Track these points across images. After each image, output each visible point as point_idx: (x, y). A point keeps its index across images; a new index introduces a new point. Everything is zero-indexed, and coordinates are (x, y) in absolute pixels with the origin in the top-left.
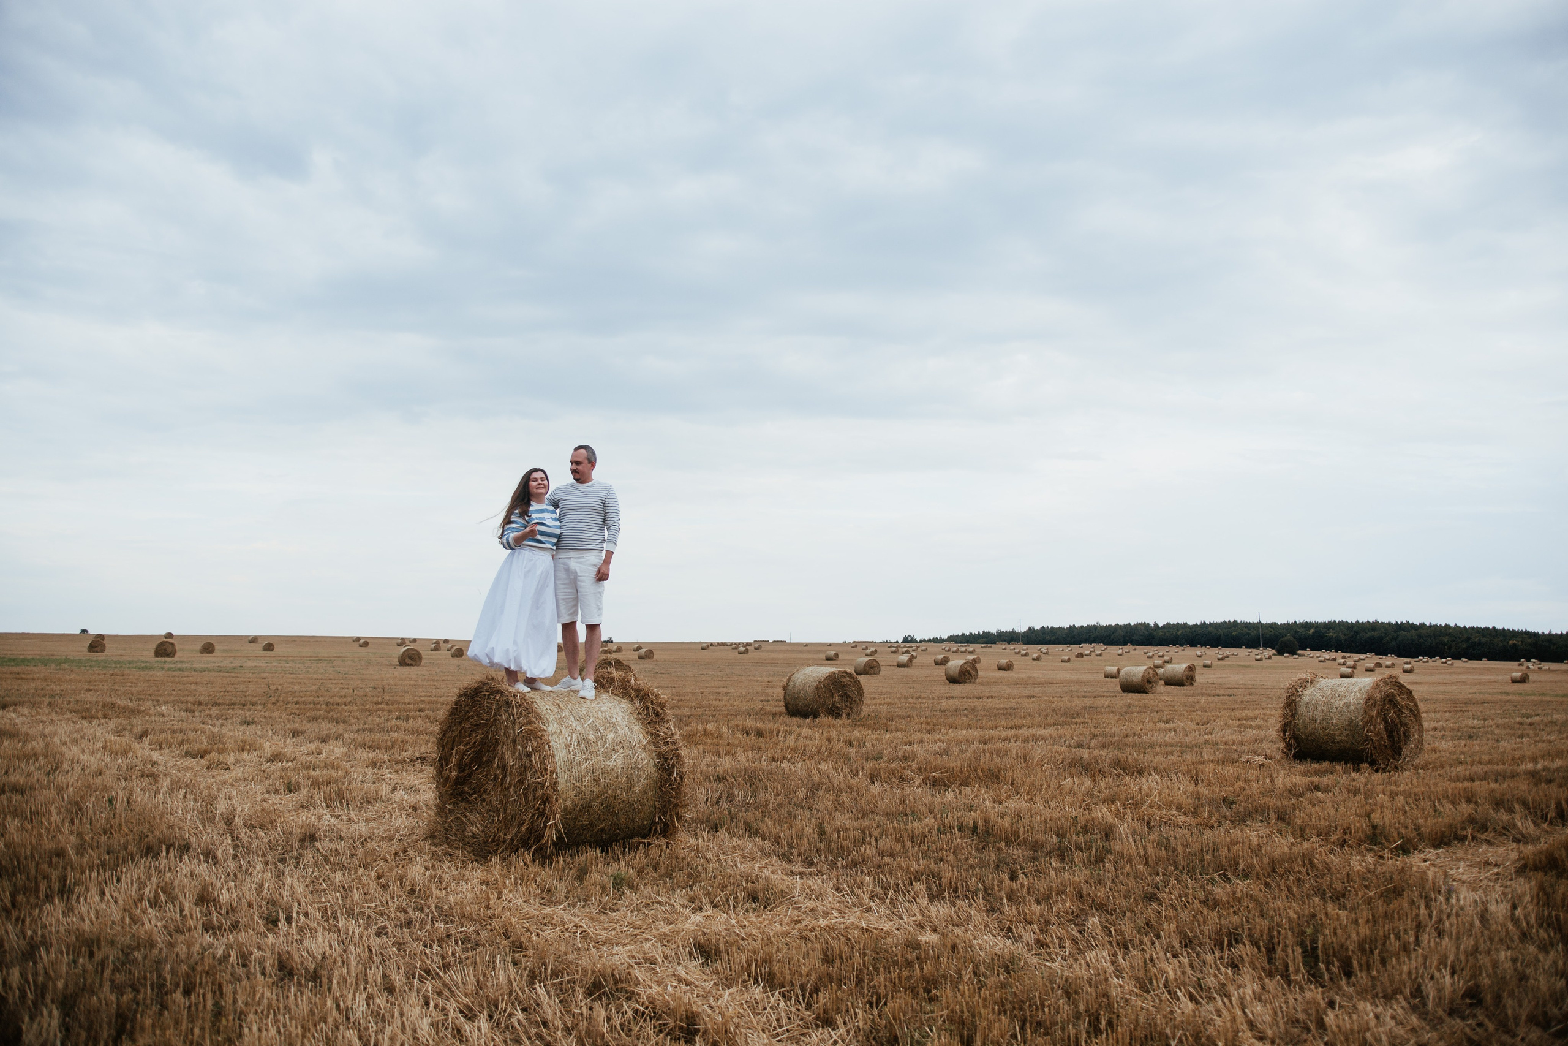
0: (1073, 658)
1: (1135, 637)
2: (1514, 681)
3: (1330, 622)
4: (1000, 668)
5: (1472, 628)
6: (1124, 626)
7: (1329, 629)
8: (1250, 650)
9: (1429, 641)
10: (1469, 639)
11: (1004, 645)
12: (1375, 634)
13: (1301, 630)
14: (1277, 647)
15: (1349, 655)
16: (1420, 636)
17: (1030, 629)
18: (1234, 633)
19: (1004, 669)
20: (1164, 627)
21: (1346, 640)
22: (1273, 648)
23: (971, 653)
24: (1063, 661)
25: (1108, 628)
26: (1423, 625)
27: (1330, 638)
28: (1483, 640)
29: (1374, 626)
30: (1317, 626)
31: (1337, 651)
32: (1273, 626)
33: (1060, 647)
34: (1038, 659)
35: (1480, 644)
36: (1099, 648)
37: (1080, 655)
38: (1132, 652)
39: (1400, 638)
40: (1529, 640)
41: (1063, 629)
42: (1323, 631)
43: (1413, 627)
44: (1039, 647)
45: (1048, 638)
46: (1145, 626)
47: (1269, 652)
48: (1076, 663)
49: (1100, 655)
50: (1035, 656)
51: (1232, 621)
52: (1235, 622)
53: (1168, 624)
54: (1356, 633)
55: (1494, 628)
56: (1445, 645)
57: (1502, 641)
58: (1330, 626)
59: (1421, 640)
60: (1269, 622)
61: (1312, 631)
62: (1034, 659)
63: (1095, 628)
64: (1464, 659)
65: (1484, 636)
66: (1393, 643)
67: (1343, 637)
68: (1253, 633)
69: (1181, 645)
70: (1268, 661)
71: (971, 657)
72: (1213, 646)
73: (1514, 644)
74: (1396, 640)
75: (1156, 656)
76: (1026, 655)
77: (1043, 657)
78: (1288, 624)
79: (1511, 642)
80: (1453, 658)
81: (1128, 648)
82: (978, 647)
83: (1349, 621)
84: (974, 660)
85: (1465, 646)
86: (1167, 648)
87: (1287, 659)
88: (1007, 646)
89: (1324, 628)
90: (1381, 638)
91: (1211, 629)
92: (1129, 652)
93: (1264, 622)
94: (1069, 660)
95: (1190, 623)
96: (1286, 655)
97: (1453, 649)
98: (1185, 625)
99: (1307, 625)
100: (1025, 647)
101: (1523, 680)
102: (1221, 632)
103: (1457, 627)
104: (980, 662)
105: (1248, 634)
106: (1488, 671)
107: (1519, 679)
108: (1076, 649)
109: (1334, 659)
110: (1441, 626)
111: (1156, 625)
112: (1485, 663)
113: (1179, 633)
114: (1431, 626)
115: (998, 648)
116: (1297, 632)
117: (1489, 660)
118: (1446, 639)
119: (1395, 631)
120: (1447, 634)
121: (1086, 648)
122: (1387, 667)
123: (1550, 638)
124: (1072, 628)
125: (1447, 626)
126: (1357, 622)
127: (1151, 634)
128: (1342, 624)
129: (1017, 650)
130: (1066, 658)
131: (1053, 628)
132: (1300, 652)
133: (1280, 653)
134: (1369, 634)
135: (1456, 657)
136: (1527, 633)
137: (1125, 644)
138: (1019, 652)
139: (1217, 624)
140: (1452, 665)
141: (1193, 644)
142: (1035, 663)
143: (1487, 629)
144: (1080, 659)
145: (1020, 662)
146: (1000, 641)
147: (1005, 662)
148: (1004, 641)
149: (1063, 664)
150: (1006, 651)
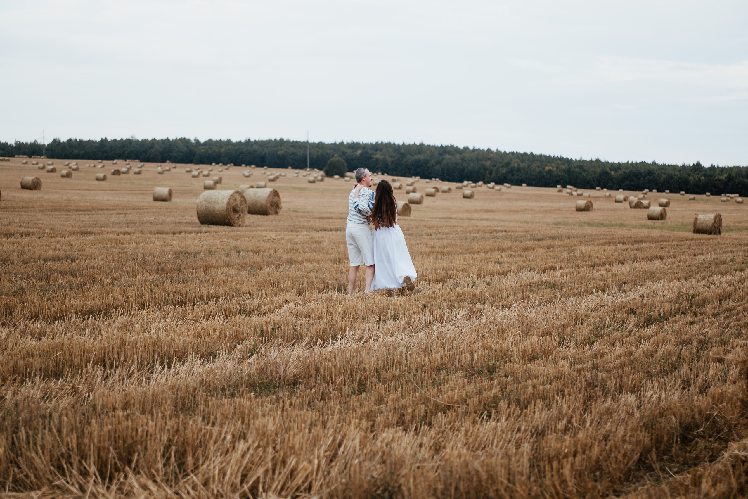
0: (109, 176)
1: (174, 154)
2: (579, 209)
3: (377, 143)
4: (25, 187)
5: (513, 153)
6: (163, 141)
7: (376, 150)
8: (297, 171)
9: (472, 165)
10: (508, 164)
11: (25, 159)
12: (421, 157)
13: (348, 151)
14: (325, 168)
15: (396, 178)
16: (463, 160)
17: (55, 141)
18: (280, 153)
19: (29, 188)
20: (206, 143)
21: (392, 162)
22: (321, 169)
24: (98, 179)
25: (144, 141)
26: (466, 149)
27: (377, 160)
28: (522, 165)
29: (420, 148)
30: (365, 147)
31: (383, 174)
32: (320, 145)
33: (91, 163)
34: (68, 176)
35: (519, 170)
36: (136, 165)
37: (117, 172)
38: (173, 170)
39: (444, 162)
40: (563, 167)
41: (92, 142)
42: (371, 152)
43: (457, 149)
44: (66, 162)
45: (76, 152)
46: (185, 141)
47: (318, 174)
48: (114, 182)
49: (139, 173)
50: (64, 172)
51: (278, 139)
52: (281, 140)
53: (210, 140)
54: (403, 155)
55: (532, 153)
56: (486, 169)
57: (539, 167)
58: (377, 147)
59: (465, 164)
60: (317, 142)
61: (359, 152)
62: (63, 176)
63: (129, 142)
64: (507, 185)
65: (523, 161)
66: (438, 167)
67: (389, 159)
68: (300, 152)
69: (225, 164)
70: (321, 183)
72: (258, 165)
73: (550, 170)
74: (440, 163)
75: (201, 175)
76: (53, 171)
77: (74, 174)
78: (335, 144)
79: (547, 168)
80: (497, 183)
81: (167, 165)
83: (396, 143)
85: (504, 171)
86: (209, 167)
87: (336, 181)
89: (371, 149)
90: (427, 161)
91: (256, 147)
92: (169, 170)
93: (311, 141)
94: (104, 178)
96: (336, 177)
97: (494, 174)
98: (229, 142)
99: (354, 146)
100: (50, 161)
101: (587, 208)
102: (266, 151)
103: (498, 152)
105: (294, 154)
106: (539, 197)
107: (583, 207)
108: (110, 166)
111: (197, 141)
112: (524, 189)
113: (222, 150)
114: (474, 150)
115: (18, 161)
116: (344, 153)
117: (529, 184)
118: (488, 164)
119: (441, 155)
120: (490, 159)
121: (121, 165)
122: (444, 192)
123: (582, 164)
124: (104, 142)
126: (404, 144)
127: (191, 151)
128: (388, 145)
129: (41, 165)
130: (101, 175)
131: (81, 141)
132: (348, 174)
133: (329, 174)
134: (416, 157)
135: (499, 182)
136: (561, 159)
137: (163, 160)
138: (43, 168)
139: (262, 141)
140: (500, 190)
141: (237, 164)
142: (64, 180)
143: (525, 154)
144: (116, 177)
145: (46, 179)
146: (19, 154)
147: (29, 178)
148: (24, 154)
149: (98, 183)
150: (29, 166)
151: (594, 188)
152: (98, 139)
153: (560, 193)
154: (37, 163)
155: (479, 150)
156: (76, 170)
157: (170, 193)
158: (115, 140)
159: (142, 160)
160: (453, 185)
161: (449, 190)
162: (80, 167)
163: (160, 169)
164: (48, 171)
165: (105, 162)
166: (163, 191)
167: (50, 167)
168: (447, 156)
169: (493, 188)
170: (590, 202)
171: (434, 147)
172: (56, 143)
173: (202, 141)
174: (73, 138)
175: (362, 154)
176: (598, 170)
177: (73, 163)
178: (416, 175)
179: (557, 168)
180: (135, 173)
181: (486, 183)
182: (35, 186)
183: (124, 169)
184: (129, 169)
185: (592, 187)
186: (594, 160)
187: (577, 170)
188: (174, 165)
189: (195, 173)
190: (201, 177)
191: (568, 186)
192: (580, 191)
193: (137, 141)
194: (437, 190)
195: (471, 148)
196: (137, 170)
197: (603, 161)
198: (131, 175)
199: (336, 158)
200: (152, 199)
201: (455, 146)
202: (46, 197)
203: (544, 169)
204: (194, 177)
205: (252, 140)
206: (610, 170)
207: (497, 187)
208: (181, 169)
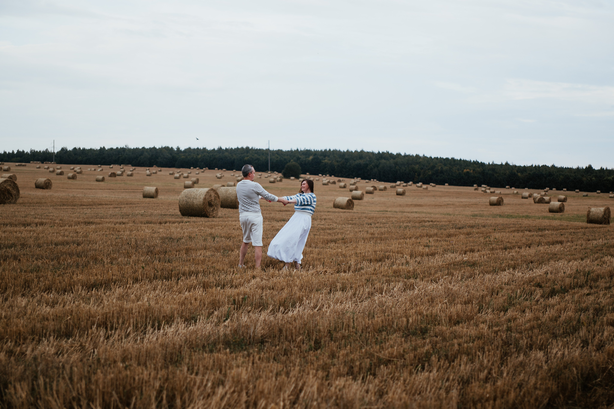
0: (107, 178)
1: (160, 160)
2: (492, 204)
3: (326, 150)
4: (38, 186)
5: (437, 158)
6: (150, 149)
7: (325, 156)
8: (260, 173)
9: (403, 168)
10: (434, 167)
11: (39, 164)
12: (361, 162)
13: (302, 157)
14: (283, 171)
15: (341, 179)
16: (396, 164)
17: (63, 149)
18: (246, 158)
19: (42, 188)
20: (185, 151)
21: (338, 166)
22: (279, 172)
23: (7, 170)
24: (98, 180)
25: (136, 150)
26: (399, 155)
27: (325, 164)
28: (445, 168)
29: (361, 155)
30: (316, 154)
31: (330, 176)
32: (279, 152)
33: (92, 167)
34: (73, 178)
35: (442, 172)
36: (129, 169)
37: (113, 175)
38: (159, 173)
39: (381, 166)
40: (479, 169)
41: (94, 150)
42: (321, 158)
43: (391, 156)
44: (72, 166)
45: (80, 158)
46: (169, 149)
47: (277, 176)
48: (111, 182)
49: (131, 175)
50: (70, 175)
51: (245, 147)
52: (247, 148)
53: (190, 148)
54: (347, 160)
55: (453, 158)
56: (415, 172)
57: (458, 170)
58: (325, 154)
59: (397, 168)
60: (276, 149)
61: (311, 158)
62: (69, 178)
63: (123, 150)
64: (433, 184)
65: (445, 165)
66: (376, 170)
67: (336, 164)
68: (262, 158)
69: (202, 168)
70: (280, 183)
71: (7, 175)
72: (228, 169)
73: (468, 172)
74: (377, 166)
75: (182, 177)
76: (61, 174)
77: (78, 176)
78: (291, 151)
79: (465, 171)
80: (424, 183)
81: (154, 169)
82: (12, 165)
83: (342, 150)
84: (10, 177)
85: (430, 173)
86: (189, 171)
87: (292, 182)
88: (41, 165)
89: (321, 155)
90: (367, 165)
91: (226, 154)
92: (156, 173)
93: (271, 149)
94: (103, 180)
95: (209, 148)
96: (292, 178)
97: (421, 176)
98: (204, 149)
99: (307, 153)
100: (59, 166)
101: (499, 203)
102: (235, 157)
103: (425, 157)
104: (16, 180)
105: (258, 159)
106: (459, 195)
107: (495, 202)
108: (108, 169)
109: (334, 183)
110: (413, 156)
111: (178, 149)
112: (446, 188)
113: (199, 156)
114: (406, 156)
115: (32, 166)
116: (298, 159)
117: (450, 184)
118: (417, 167)
119: (378, 160)
121: (117, 169)
122: (381, 190)
123: (493, 167)
124: (102, 150)
125: (417, 156)
126: (348, 151)
127: (173, 157)
128: (336, 153)
129: (51, 169)
130: (100, 177)
131: (84, 149)
132: (302, 176)
133: (287, 176)
134: (358, 162)
135: (426, 182)
136: (476, 163)
137: (150, 165)
138: (53, 171)
139: (231, 149)
140: (427, 188)
141: (211, 167)
142: (70, 181)
143: (447, 159)
144: (113, 178)
145: (56, 181)
146: (34, 160)
147: (42, 180)
148: (38, 160)
149: (98, 183)
150: (42, 170)
151: (504, 187)
152: (99, 148)
153: (476, 191)
154: (48, 168)
155: (409, 156)
156: (80, 173)
157: (157, 191)
158: (112, 149)
159: (133, 165)
160: (388, 185)
161: (385, 188)
162: (83, 171)
163: (148, 172)
164: (57, 174)
165: (103, 166)
166: (151, 189)
167: (59, 171)
168: (383, 161)
169: (421, 187)
170: (501, 198)
171: (373, 153)
172: (64, 151)
173: (182, 148)
174: (77, 147)
175: (312, 160)
176: (508, 172)
177: (77, 168)
178: (357, 177)
179: (474, 170)
180: (128, 175)
181: (415, 183)
182: (47, 186)
183: (119, 172)
184: (123, 172)
185: (503, 186)
186: (504, 163)
187: (490, 172)
188: (159, 169)
189: (177, 175)
190: (182, 178)
191: (483, 186)
192: (492, 190)
193: (130, 150)
194: (375, 188)
195: (403, 154)
196: (130, 173)
197: (511, 164)
198: (125, 177)
199: (292, 162)
200: (142, 196)
201: (390, 152)
202: (56, 194)
203: (463, 171)
204: (176, 178)
205: (224, 148)
206: (517, 171)
207: (425, 186)
208: (166, 172)
